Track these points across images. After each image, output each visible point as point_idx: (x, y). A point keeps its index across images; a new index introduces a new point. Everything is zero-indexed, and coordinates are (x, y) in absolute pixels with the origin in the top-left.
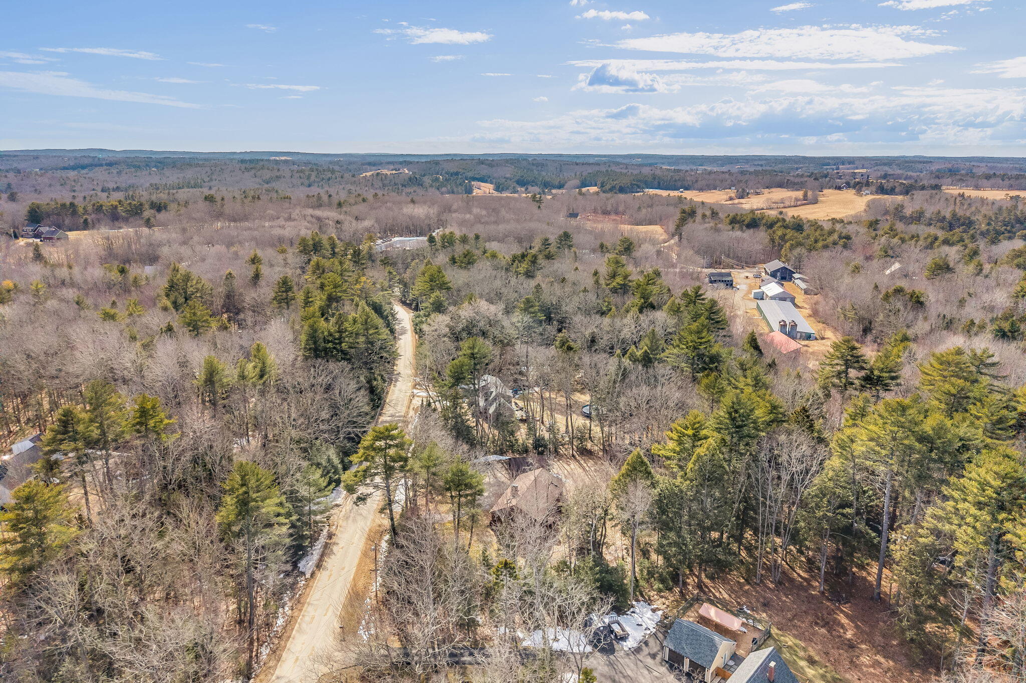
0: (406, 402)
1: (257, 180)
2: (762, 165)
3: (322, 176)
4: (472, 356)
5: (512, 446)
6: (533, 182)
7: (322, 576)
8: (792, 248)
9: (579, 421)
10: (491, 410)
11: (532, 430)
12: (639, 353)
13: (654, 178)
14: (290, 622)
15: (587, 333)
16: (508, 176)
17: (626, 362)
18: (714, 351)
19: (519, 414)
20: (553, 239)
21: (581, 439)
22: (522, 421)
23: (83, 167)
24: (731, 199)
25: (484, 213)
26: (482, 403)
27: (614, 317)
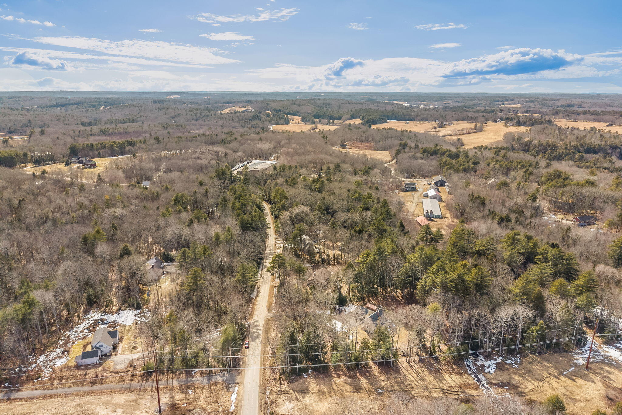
0: (274, 246)
1: (167, 116)
2: (459, 102)
3: (203, 114)
4: (300, 230)
5: (314, 261)
6: (324, 116)
7: (259, 298)
8: (448, 169)
9: (337, 252)
10: (307, 248)
11: (321, 256)
12: (358, 229)
13: (393, 114)
14: (253, 309)
15: (342, 219)
16: (309, 112)
17: (353, 232)
18: (384, 228)
19: (316, 250)
20: (332, 166)
21: (338, 259)
22: (317, 252)
23: (62, 105)
24: (435, 128)
25: (298, 147)
26: (303, 246)
27: (352, 213)
